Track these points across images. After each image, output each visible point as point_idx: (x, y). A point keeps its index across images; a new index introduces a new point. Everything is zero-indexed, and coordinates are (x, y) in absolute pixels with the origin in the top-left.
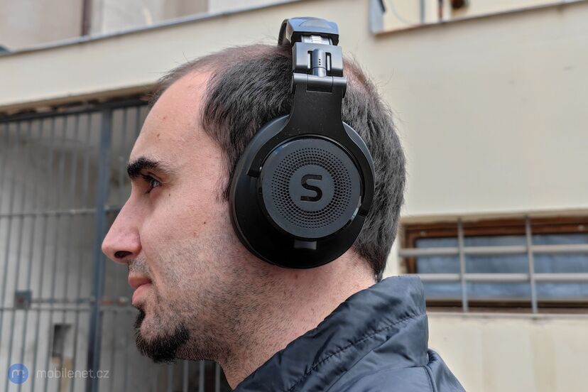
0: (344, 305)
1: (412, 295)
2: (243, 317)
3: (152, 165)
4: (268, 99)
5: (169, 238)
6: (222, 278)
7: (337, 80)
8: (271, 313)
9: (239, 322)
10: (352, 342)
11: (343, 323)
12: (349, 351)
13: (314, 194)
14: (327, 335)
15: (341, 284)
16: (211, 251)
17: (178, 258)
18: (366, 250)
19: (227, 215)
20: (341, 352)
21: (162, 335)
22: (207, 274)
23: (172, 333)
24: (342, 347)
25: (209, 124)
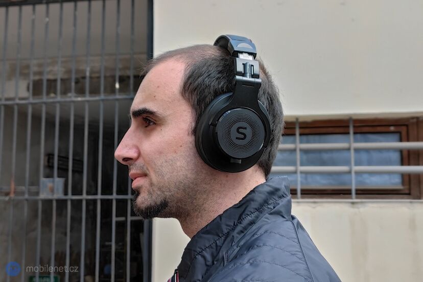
0: (253, 191)
1: (285, 186)
2: (199, 196)
3: (152, 113)
4: (219, 83)
5: (161, 153)
6: (189, 176)
7: (257, 80)
8: (213, 194)
9: (195, 198)
10: (257, 210)
11: (253, 200)
12: (256, 214)
13: (242, 136)
14: (244, 207)
15: (249, 180)
16: (184, 161)
17: (165, 164)
18: (262, 164)
19: (194, 143)
20: (252, 215)
21: (153, 204)
22: (181, 173)
23: (159, 203)
24: (252, 211)
25: (185, 93)
